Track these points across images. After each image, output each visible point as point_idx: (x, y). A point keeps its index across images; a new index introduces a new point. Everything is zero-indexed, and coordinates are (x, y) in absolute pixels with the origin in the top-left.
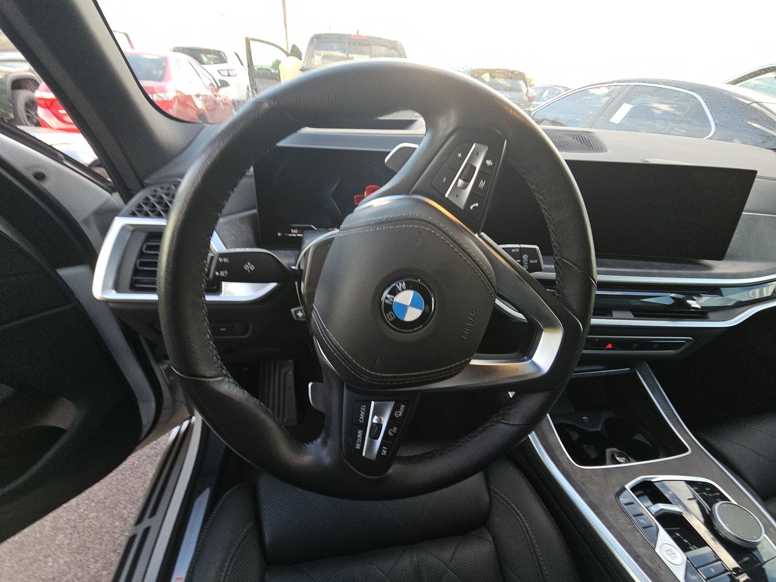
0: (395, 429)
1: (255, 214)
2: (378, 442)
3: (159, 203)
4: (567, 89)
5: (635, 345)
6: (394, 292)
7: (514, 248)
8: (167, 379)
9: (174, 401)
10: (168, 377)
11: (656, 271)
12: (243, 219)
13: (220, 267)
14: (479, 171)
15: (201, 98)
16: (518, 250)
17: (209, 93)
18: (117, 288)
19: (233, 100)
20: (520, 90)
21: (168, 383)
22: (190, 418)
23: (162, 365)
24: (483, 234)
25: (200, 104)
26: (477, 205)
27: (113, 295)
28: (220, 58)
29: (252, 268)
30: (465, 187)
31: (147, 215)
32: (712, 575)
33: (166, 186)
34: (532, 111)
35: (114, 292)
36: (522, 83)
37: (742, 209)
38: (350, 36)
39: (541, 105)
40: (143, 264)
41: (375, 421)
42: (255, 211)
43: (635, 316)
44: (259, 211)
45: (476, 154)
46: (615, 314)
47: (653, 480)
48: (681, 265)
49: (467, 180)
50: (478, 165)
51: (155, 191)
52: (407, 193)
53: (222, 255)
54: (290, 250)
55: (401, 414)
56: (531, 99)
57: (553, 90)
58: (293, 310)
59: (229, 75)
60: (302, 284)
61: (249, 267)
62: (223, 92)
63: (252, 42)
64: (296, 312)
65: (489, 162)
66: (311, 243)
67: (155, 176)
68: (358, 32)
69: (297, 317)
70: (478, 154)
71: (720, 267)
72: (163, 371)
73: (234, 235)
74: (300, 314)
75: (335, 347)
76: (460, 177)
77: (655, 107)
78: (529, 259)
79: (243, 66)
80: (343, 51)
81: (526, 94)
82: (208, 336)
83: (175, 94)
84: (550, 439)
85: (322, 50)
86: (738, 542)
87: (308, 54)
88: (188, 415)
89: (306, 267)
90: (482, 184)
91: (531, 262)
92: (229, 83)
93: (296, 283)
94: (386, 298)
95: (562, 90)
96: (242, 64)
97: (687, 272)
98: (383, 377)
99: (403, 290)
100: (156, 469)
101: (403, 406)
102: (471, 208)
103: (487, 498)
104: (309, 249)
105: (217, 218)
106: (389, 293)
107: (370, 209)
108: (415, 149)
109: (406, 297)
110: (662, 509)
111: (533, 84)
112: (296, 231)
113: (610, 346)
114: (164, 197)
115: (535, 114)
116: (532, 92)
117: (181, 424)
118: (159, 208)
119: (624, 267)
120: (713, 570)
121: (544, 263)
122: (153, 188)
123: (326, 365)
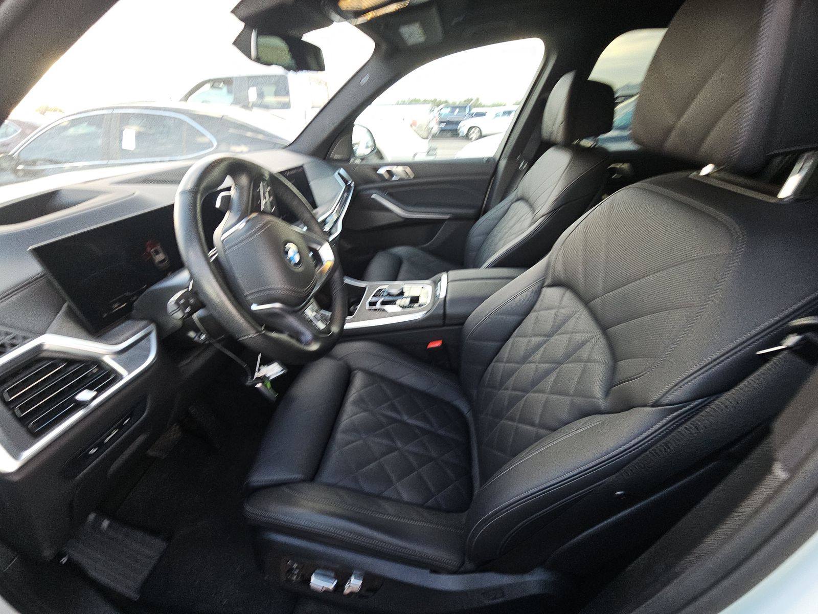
14: (268, 193)
30: (266, 203)
52: (247, 215)
90: (272, 198)
102: (273, 210)
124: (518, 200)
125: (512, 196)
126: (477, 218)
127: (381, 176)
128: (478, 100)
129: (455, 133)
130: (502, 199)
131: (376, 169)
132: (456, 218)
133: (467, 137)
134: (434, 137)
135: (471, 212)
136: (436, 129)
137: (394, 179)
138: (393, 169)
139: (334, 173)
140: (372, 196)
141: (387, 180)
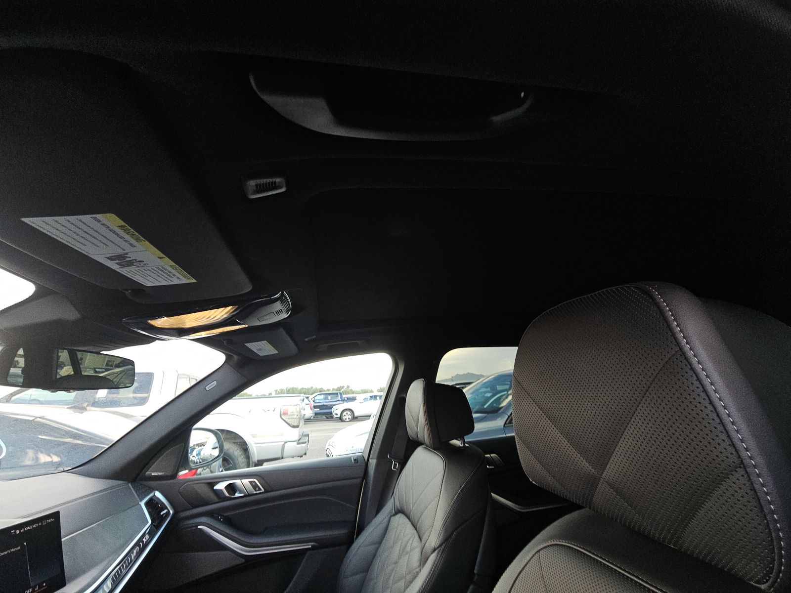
124: (396, 514)
125: (389, 507)
126: (350, 541)
127: (218, 493)
128: (348, 387)
129: (329, 416)
130: (378, 511)
131: (211, 485)
132: (321, 545)
133: (341, 419)
134: (308, 420)
135: (341, 532)
136: (309, 413)
137: (237, 495)
138: (238, 482)
139: (141, 500)
140: (199, 527)
141: (228, 497)
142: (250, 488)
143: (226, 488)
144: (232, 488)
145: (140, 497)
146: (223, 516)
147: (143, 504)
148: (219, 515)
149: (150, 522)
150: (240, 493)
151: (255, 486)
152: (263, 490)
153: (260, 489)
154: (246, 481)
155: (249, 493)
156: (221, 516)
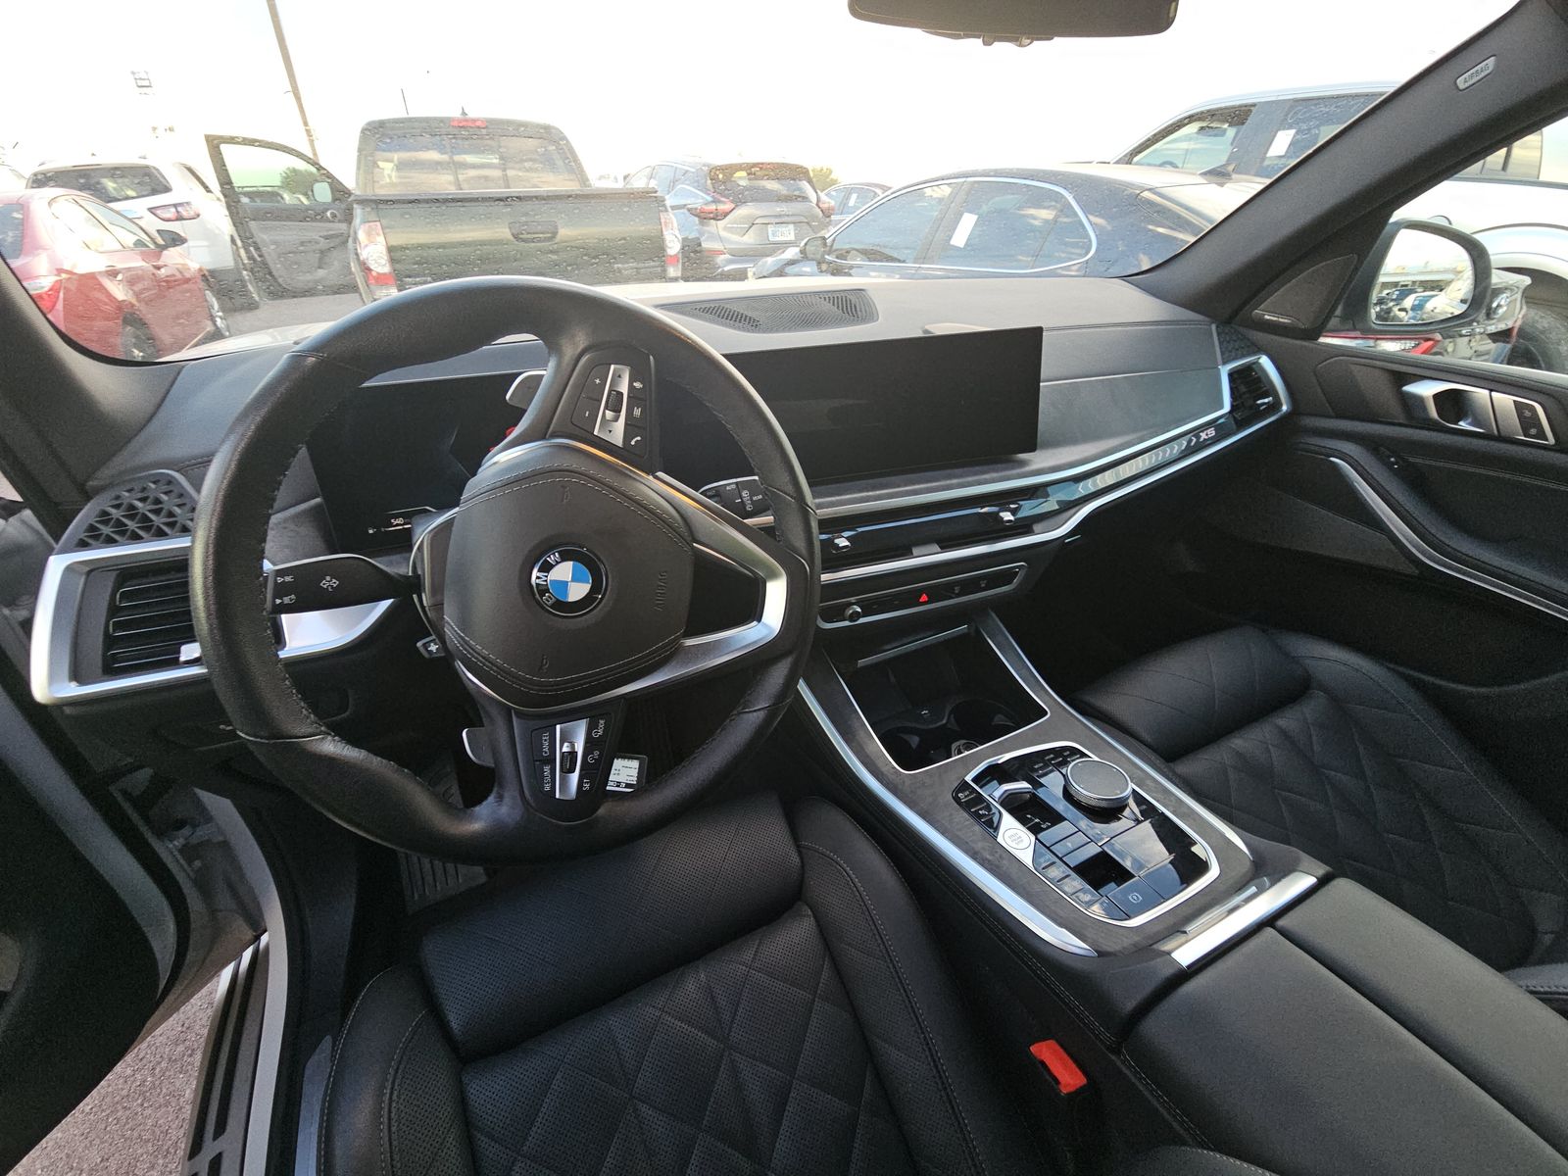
0: (596, 753)
1: (318, 506)
2: (575, 777)
3: (131, 517)
4: (885, 188)
5: (957, 590)
6: (547, 568)
7: (729, 484)
8: (189, 870)
9: (213, 912)
10: (190, 862)
11: (955, 481)
12: (298, 516)
13: (281, 590)
14: (629, 397)
15: (120, 277)
16: (734, 486)
17: (137, 263)
18: (77, 675)
19: (200, 270)
20: (805, 199)
21: (191, 874)
22: (257, 938)
23: (171, 841)
24: (660, 474)
25: (119, 291)
26: (639, 438)
27: (73, 690)
28: (149, 181)
29: (335, 583)
30: (616, 419)
31: (110, 541)
32: (1070, 850)
33: (137, 486)
34: (827, 237)
35: (74, 684)
36: (805, 185)
37: (1037, 380)
38: (449, 119)
39: (844, 222)
40: (118, 626)
41: (565, 749)
42: (318, 500)
43: (941, 548)
44: (324, 499)
45: (618, 376)
46: (915, 551)
47: (1000, 762)
48: (985, 468)
49: (618, 411)
50: (624, 388)
51: (118, 497)
52: (543, 438)
53: (280, 573)
54: (396, 553)
55: (601, 732)
56: (827, 213)
57: (865, 191)
58: (419, 644)
59: (180, 218)
60: (423, 595)
61: (329, 583)
62: (173, 257)
63: (223, 147)
64: (425, 646)
65: (637, 385)
66: (423, 532)
67: (105, 474)
68: (464, 113)
69: (430, 652)
70: (620, 376)
71: (1039, 459)
72: (176, 853)
73: (287, 547)
74: (433, 648)
75: (484, 658)
76: (606, 408)
77: (1032, 215)
78: (751, 496)
79: (209, 194)
80: (442, 150)
81: (817, 205)
82: (287, 682)
83: (53, 279)
84: (869, 749)
85: (396, 151)
86: (1104, 804)
87: (363, 162)
88: (249, 934)
89: (423, 570)
90: (637, 412)
91: (755, 498)
92: (183, 235)
93: (415, 596)
94: (538, 578)
95: (879, 191)
96: (208, 190)
97: (994, 475)
98: (557, 684)
99: (558, 563)
100: (198, 1078)
101: (602, 722)
102: (633, 443)
103: (795, 859)
104: (422, 542)
105: (269, 516)
106: (539, 571)
107: (494, 466)
108: (542, 376)
109: (563, 571)
110: (1006, 791)
111: (835, 178)
112: (400, 521)
113: (924, 598)
114: (139, 504)
115: (834, 240)
116: (828, 201)
117: (238, 956)
118: (131, 525)
119: (914, 484)
120: (1069, 845)
121: (814, 497)
122: (112, 493)
123: (486, 695)
131: (1400, 378)
137: (1463, 425)
138: (1481, 394)
139: (1225, 363)
140: (1332, 459)
141: (1435, 422)
142: (1512, 423)
143: (1437, 397)
144: (1453, 404)
145: (1225, 356)
146: (1403, 459)
147: (1224, 371)
148: (1394, 453)
149: (1227, 408)
150: (1474, 424)
151: (1528, 421)
152: (1552, 440)
153: (1542, 435)
154: (1505, 401)
155: (1503, 434)
156: (1398, 457)
